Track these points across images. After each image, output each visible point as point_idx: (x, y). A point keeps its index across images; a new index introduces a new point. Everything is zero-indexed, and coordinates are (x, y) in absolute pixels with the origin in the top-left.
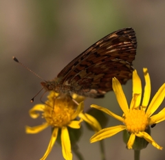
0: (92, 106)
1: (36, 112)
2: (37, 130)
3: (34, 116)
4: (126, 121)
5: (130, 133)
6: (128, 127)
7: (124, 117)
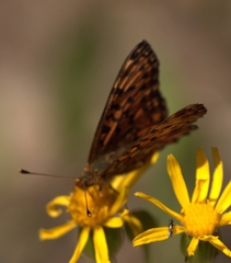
0: (137, 194)
1: (57, 207)
2: (58, 233)
3: (54, 214)
4: (186, 219)
5: (191, 237)
6: (189, 229)
7: (183, 214)
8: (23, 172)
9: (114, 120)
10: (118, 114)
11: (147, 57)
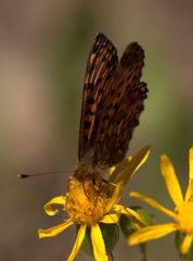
0: (132, 194)
3: (51, 213)
4: (180, 218)
5: (185, 234)
6: (183, 226)
7: (177, 213)
8: (23, 176)
9: (92, 114)
10: (94, 107)
11: (105, 47)
